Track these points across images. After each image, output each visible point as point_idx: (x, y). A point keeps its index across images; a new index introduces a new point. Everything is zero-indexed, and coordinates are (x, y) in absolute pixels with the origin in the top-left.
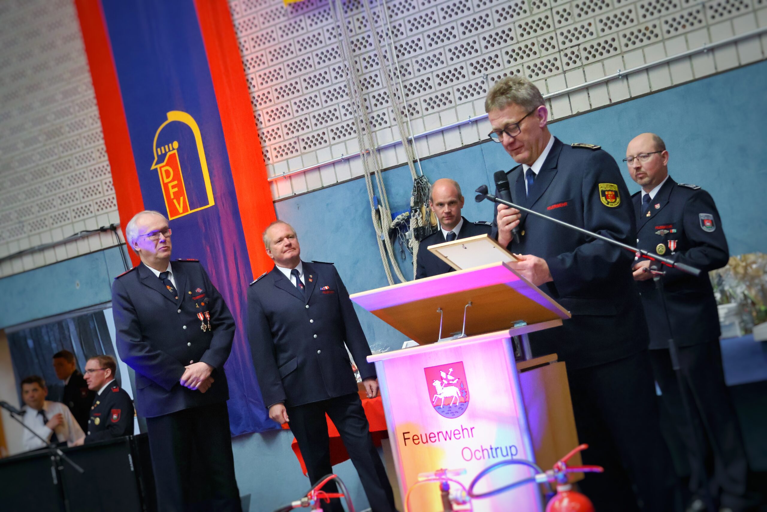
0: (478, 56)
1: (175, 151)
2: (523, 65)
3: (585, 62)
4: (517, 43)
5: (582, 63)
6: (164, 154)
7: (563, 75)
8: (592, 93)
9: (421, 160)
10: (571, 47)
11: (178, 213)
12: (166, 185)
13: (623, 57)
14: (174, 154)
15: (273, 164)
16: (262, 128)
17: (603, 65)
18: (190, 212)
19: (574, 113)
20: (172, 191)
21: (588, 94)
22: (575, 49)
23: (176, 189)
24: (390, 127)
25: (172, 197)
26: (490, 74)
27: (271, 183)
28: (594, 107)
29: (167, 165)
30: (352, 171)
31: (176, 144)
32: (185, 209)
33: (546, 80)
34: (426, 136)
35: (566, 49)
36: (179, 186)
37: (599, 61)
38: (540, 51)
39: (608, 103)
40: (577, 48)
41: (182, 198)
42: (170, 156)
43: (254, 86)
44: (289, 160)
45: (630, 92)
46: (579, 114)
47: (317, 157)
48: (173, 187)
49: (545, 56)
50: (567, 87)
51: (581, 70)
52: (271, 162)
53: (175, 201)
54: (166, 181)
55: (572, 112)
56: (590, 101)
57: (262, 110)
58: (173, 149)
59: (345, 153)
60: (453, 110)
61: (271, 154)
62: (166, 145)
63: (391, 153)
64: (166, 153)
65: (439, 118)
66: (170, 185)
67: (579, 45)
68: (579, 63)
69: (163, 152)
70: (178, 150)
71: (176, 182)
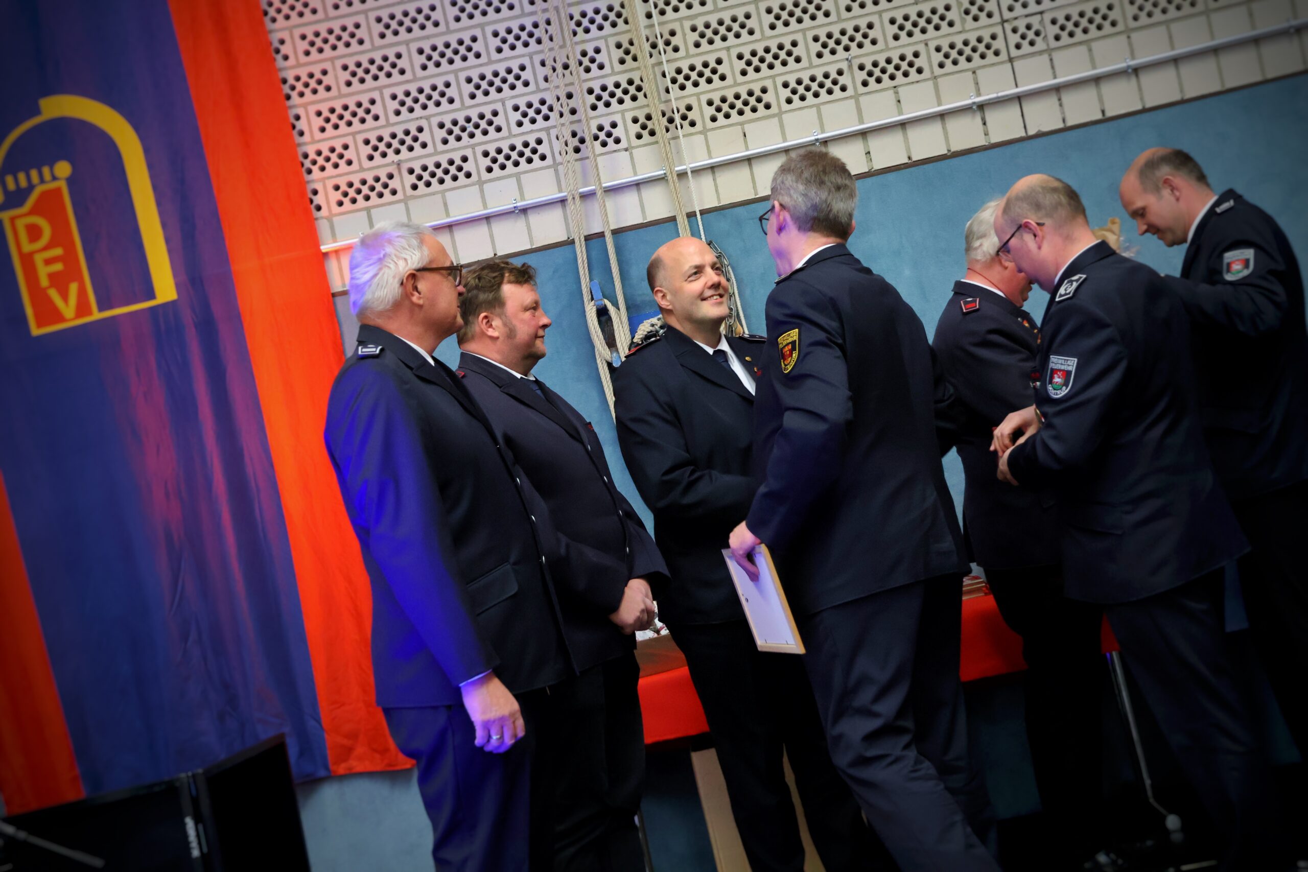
0: (831, 23)
1: (63, 185)
2: (926, 45)
3: (1053, 44)
4: (914, 4)
5: (1048, 45)
6: (25, 189)
7: (1009, 65)
8: (1068, 98)
9: (703, 212)
10: (1027, 16)
11: (60, 318)
12: (28, 260)
13: (1129, 37)
14: (58, 191)
15: (329, 219)
16: (305, 144)
17: (1090, 50)
18: (97, 315)
19: (1031, 132)
20: (43, 272)
21: (1060, 100)
22: (1035, 21)
23: (58, 267)
24: (626, 150)
25: (44, 282)
26: (856, 57)
27: (326, 255)
28: (1070, 123)
29: (33, 212)
30: (534, 234)
31: (63, 169)
32: (82, 308)
33: (974, 72)
34: (712, 168)
35: (1016, 18)
36: (69, 258)
37: (1080, 43)
38: (963, 21)
39: (1099, 116)
40: (1038, 17)
41: (73, 288)
42: (44, 195)
43: (286, 58)
44: (373, 211)
45: (1142, 99)
46: (1040, 135)
47: (445, 205)
48: (48, 262)
49: (971, 30)
50: (1017, 86)
51: (1045, 57)
52: (324, 212)
53: (53, 294)
54: (27, 247)
55: (1026, 132)
56: (1063, 113)
57: (305, 106)
58: (54, 178)
59: (518, 198)
60: (776, 120)
61: (326, 198)
62: (32, 167)
63: (630, 199)
64: (31, 187)
65: (742, 135)
66: (39, 259)
67: (1041, 13)
68: (1040, 44)
69: (23, 183)
70: (70, 181)
71: (58, 251)
